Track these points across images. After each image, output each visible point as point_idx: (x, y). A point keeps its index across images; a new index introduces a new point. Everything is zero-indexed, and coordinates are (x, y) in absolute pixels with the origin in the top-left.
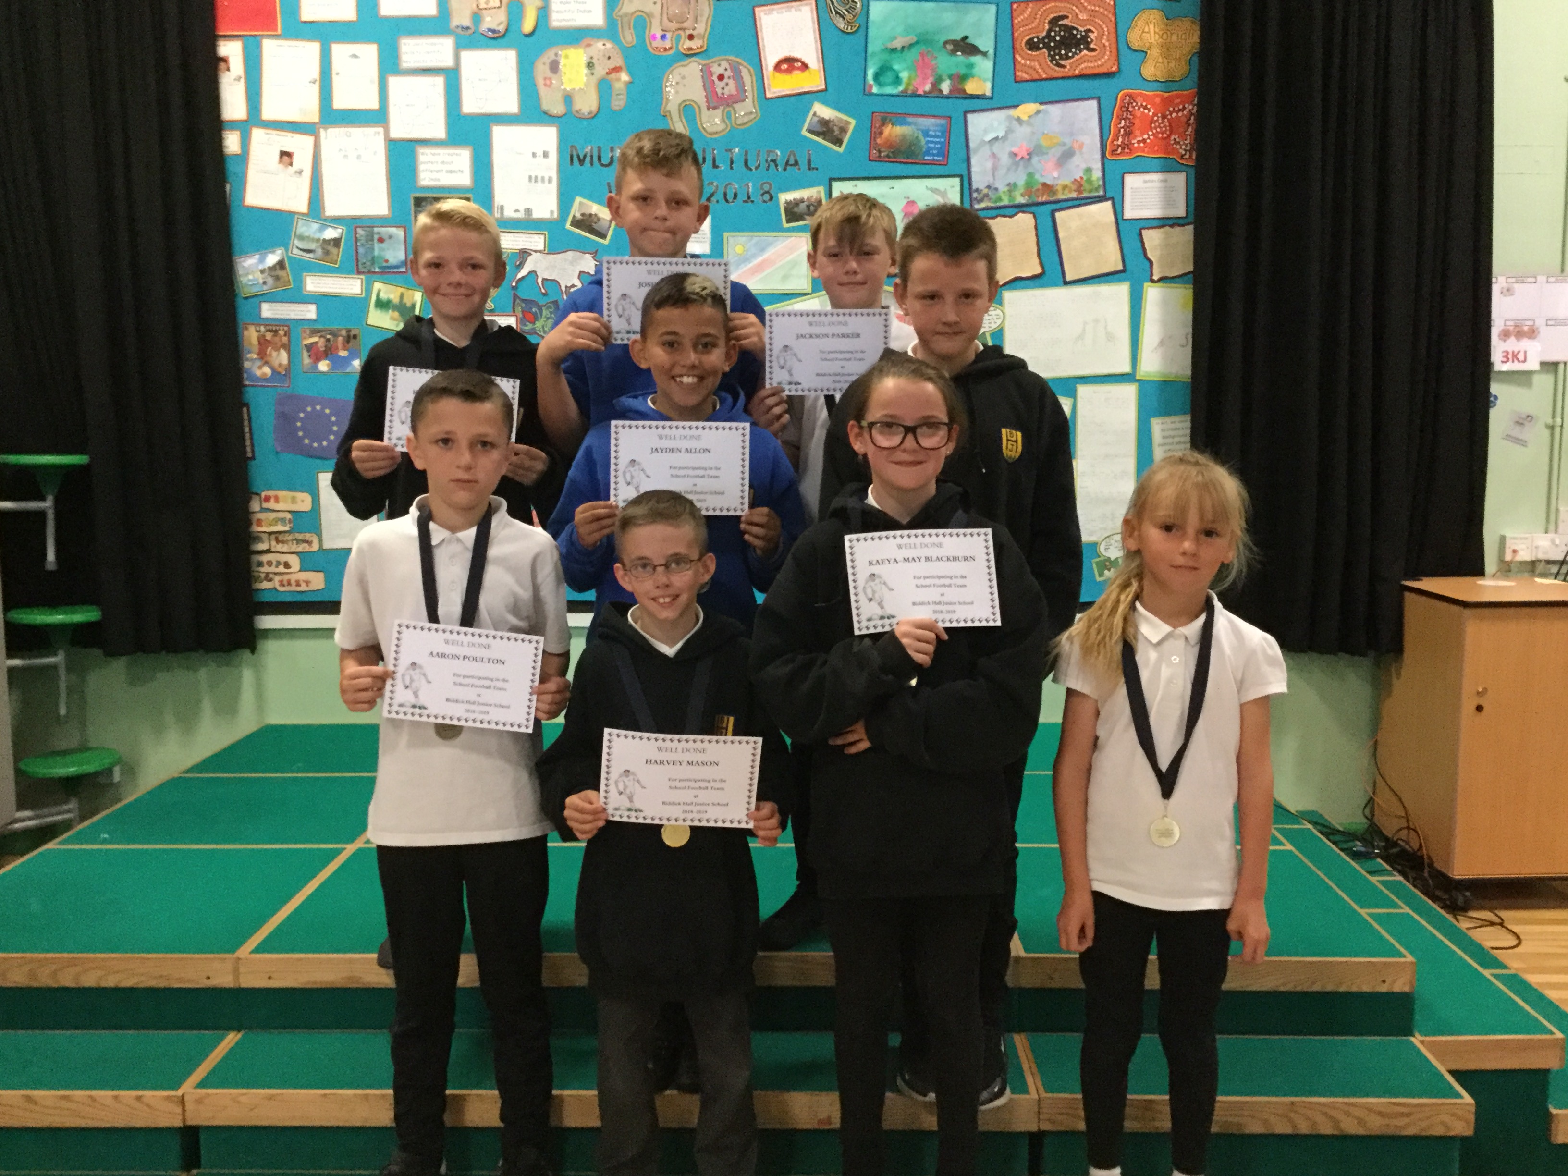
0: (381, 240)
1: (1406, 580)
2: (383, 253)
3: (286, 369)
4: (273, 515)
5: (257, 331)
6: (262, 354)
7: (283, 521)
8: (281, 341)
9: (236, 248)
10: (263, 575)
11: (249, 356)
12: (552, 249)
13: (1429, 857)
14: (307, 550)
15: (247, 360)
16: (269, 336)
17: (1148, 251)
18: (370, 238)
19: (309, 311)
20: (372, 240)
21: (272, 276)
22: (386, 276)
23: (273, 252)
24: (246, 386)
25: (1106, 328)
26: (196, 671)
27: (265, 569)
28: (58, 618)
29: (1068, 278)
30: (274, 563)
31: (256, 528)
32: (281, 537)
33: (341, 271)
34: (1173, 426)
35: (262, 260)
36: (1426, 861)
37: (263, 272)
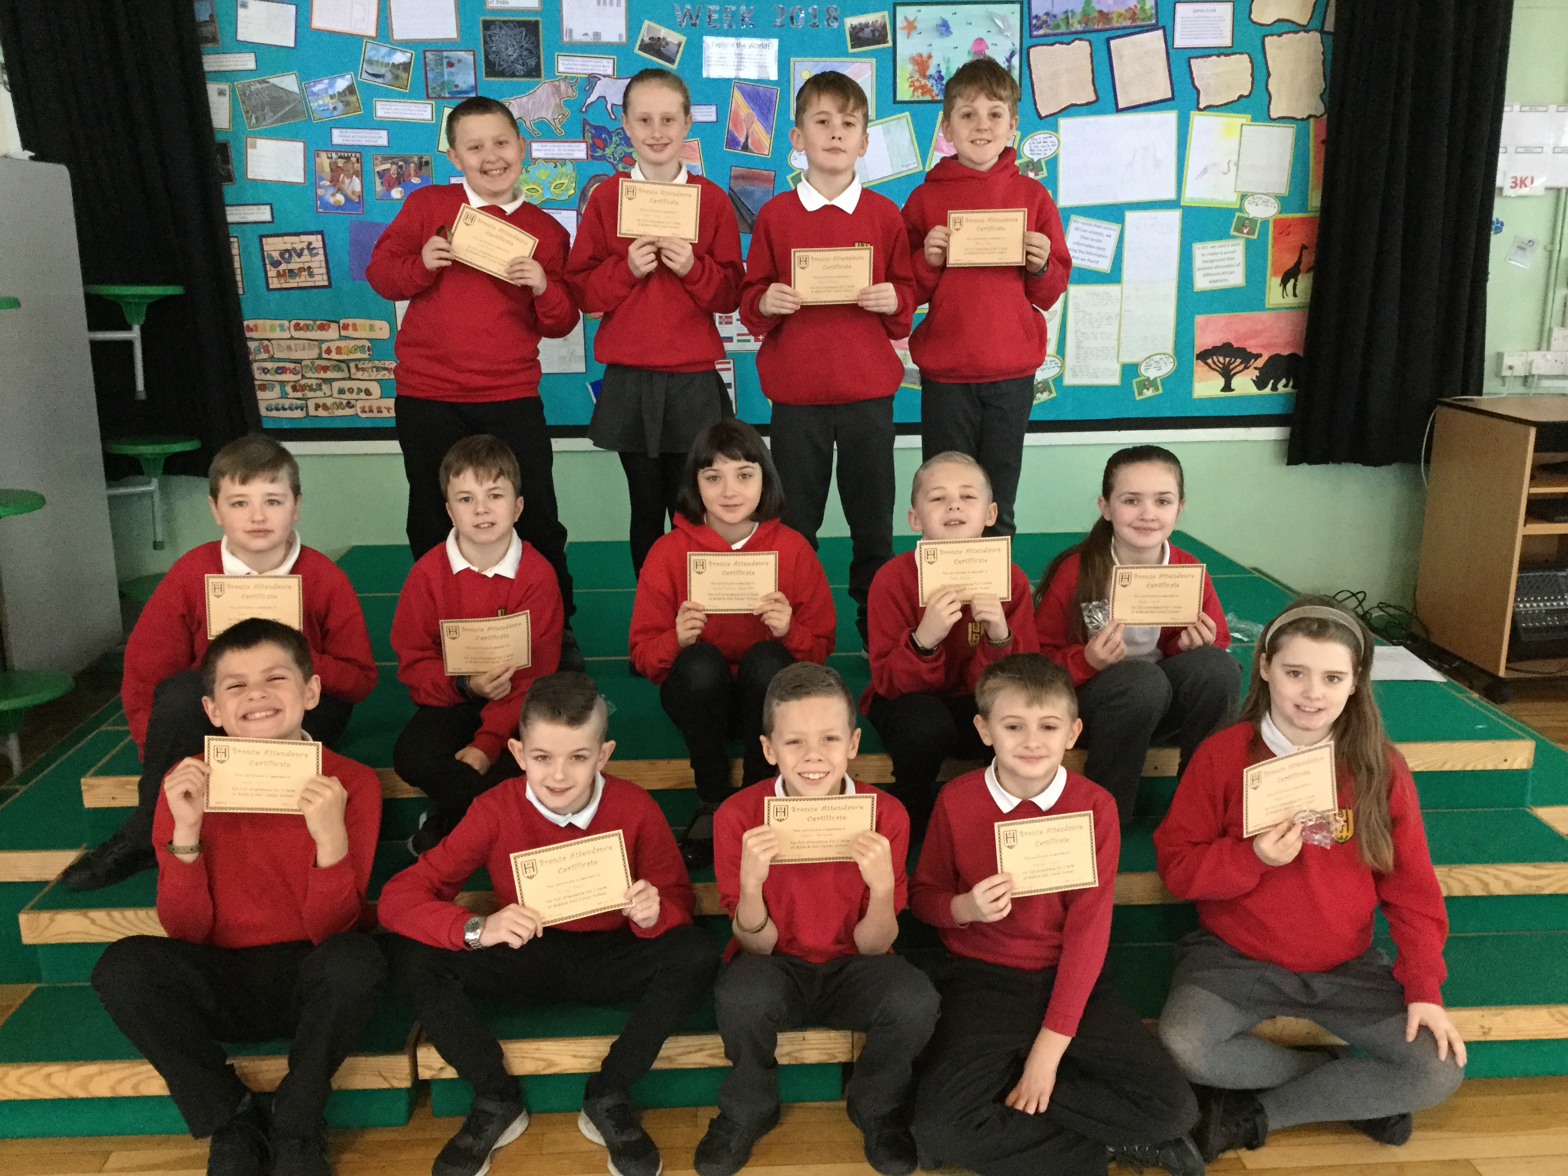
0: (451, 65)
2: (452, 78)
3: (359, 197)
4: (352, 343)
5: (328, 158)
6: (334, 181)
7: (362, 348)
8: (353, 167)
10: (345, 402)
11: (322, 183)
14: (386, 377)
15: (321, 187)
16: (341, 163)
17: (1196, 80)
18: (439, 62)
19: (380, 137)
20: (442, 65)
21: (341, 102)
23: (343, 77)
25: (1154, 155)
27: (346, 396)
29: (1121, 106)
30: (355, 391)
31: (335, 356)
32: (360, 365)
33: (412, 96)
34: (1212, 251)
35: (331, 85)
37: (332, 97)
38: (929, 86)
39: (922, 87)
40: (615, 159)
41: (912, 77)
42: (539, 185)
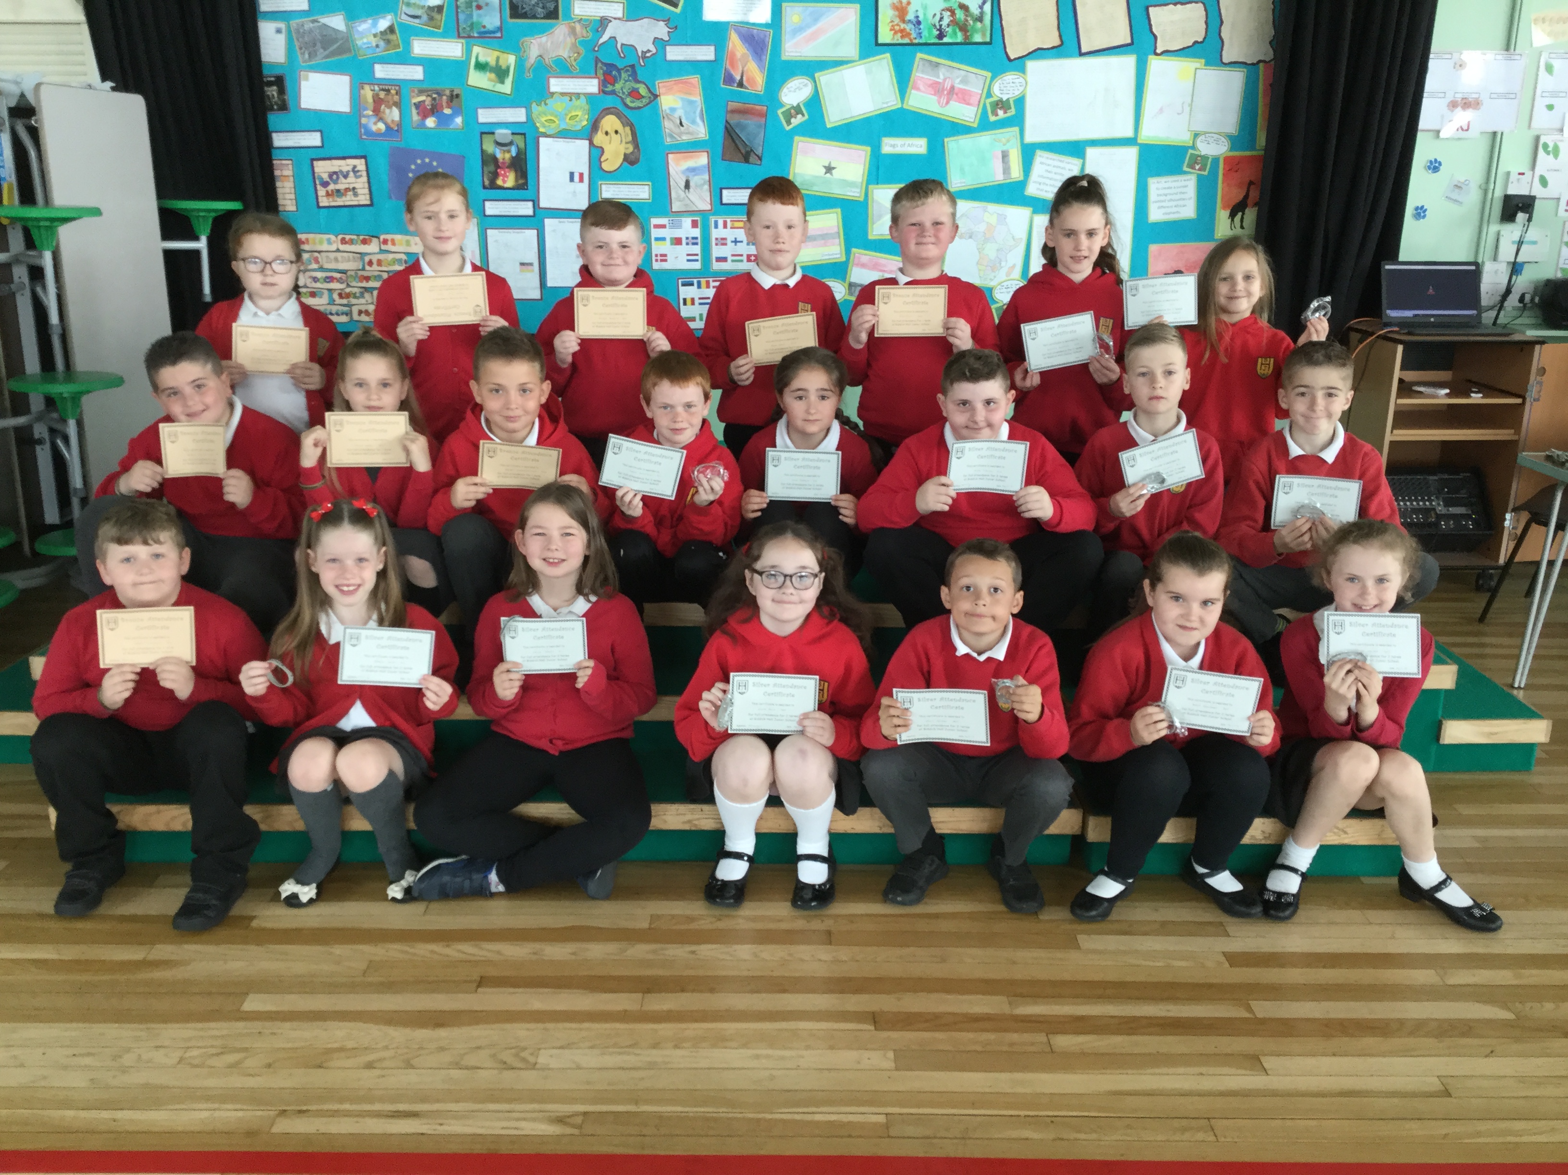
0: (479, 7)
2: (480, 19)
3: (398, 125)
4: (391, 256)
5: (371, 90)
6: (377, 111)
8: (393, 99)
11: (365, 112)
15: (364, 116)
16: (382, 95)
17: (1153, 27)
18: (469, 5)
19: (416, 72)
20: (471, 7)
21: (383, 40)
22: (485, 40)
23: (384, 17)
25: (1114, 96)
29: (1084, 50)
31: (376, 268)
33: (445, 35)
34: (1167, 185)
35: (375, 25)
37: (375, 36)
38: (908, 30)
39: (902, 31)
40: (623, 93)
41: (892, 21)
42: (556, 116)
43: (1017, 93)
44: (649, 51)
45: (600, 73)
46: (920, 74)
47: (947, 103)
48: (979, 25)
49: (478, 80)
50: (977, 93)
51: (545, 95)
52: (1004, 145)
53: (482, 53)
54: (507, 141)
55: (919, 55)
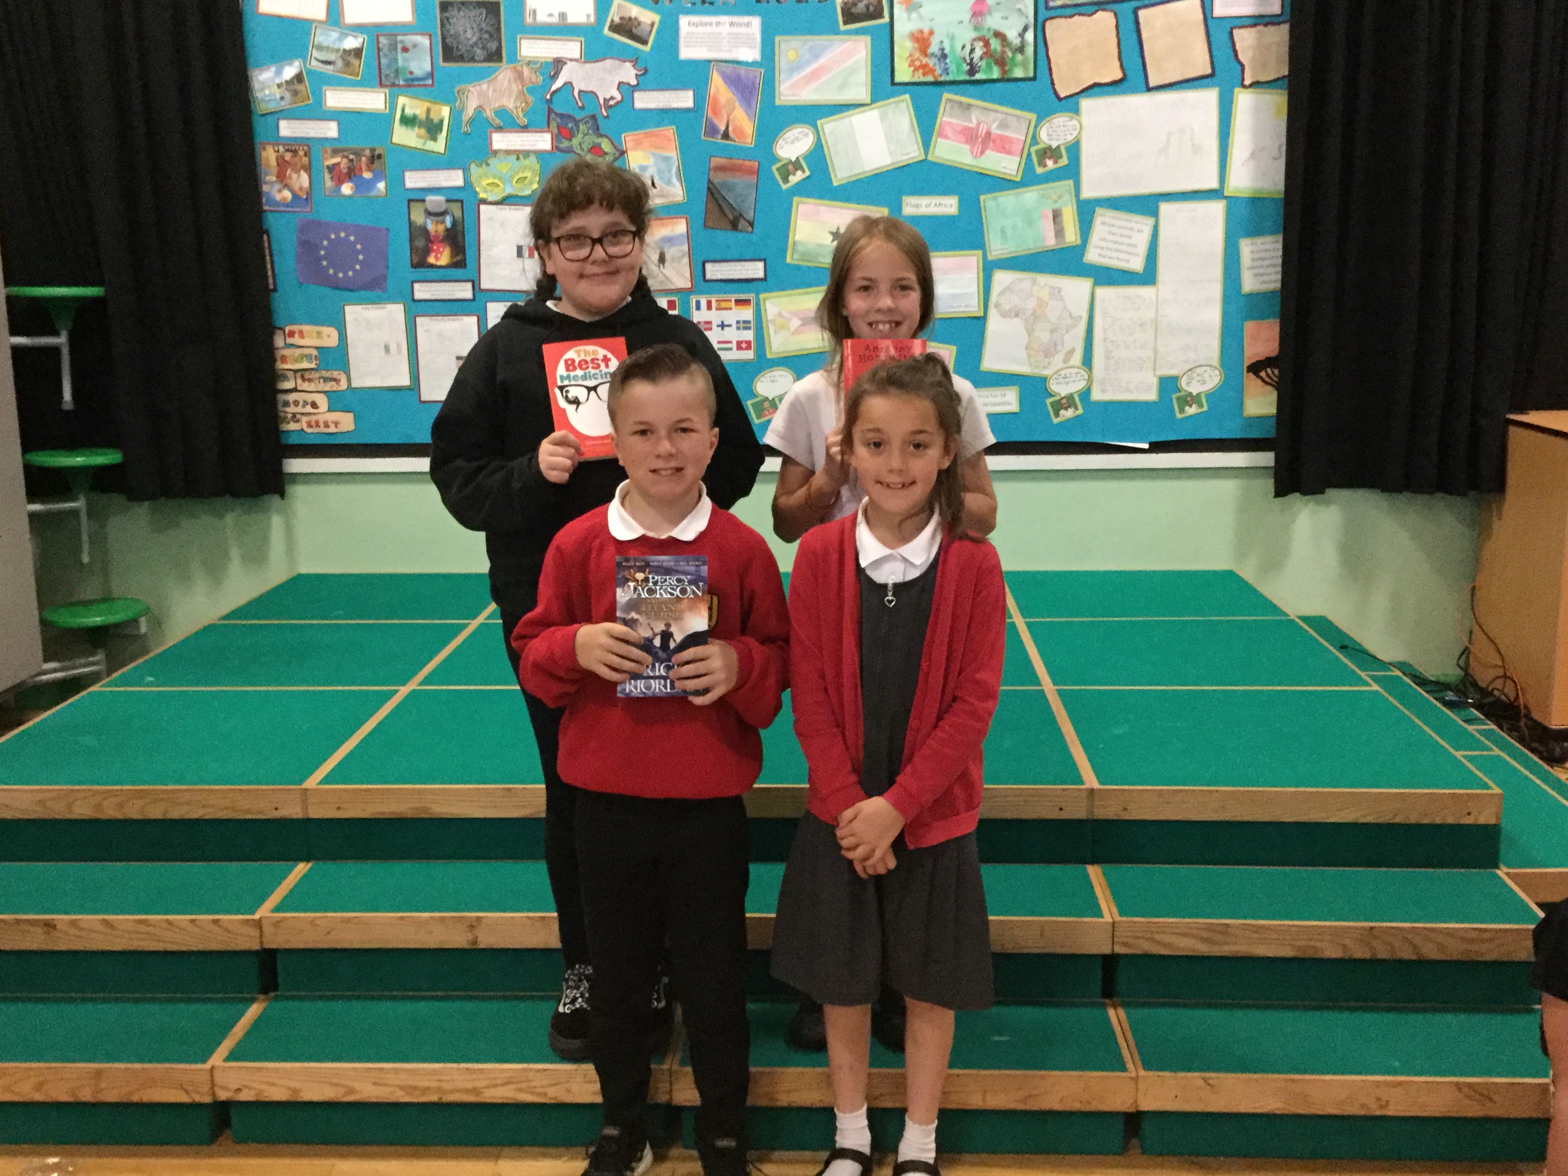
0: (405, 50)
1: (1511, 413)
2: (406, 64)
3: (307, 194)
4: (298, 352)
5: (275, 151)
6: (281, 176)
7: (309, 357)
8: (301, 160)
9: (251, 60)
10: (290, 416)
11: (268, 178)
12: (590, 56)
13: (1526, 707)
14: (334, 389)
15: (266, 183)
16: (288, 156)
17: (1239, 53)
18: (393, 47)
19: (330, 129)
20: (396, 49)
21: (289, 91)
22: (412, 89)
23: (291, 64)
24: (265, 211)
25: (1192, 139)
26: (221, 517)
27: (291, 409)
28: (79, 460)
29: (1152, 84)
30: (301, 403)
31: (280, 366)
32: (307, 376)
33: (362, 84)
34: (1263, 247)
35: (279, 73)
36: (1523, 711)
37: (279, 86)
38: (931, 65)
39: (924, 66)
40: (582, 150)
41: (911, 55)
42: (500, 179)
43: (1070, 138)
44: (612, 98)
45: (554, 126)
46: (947, 117)
47: (982, 152)
48: (1019, 57)
49: (404, 136)
50: (1020, 140)
51: (487, 154)
52: (1055, 202)
53: (409, 105)
54: (441, 210)
55: (946, 96)
